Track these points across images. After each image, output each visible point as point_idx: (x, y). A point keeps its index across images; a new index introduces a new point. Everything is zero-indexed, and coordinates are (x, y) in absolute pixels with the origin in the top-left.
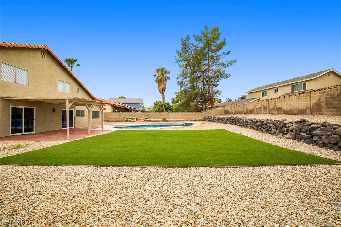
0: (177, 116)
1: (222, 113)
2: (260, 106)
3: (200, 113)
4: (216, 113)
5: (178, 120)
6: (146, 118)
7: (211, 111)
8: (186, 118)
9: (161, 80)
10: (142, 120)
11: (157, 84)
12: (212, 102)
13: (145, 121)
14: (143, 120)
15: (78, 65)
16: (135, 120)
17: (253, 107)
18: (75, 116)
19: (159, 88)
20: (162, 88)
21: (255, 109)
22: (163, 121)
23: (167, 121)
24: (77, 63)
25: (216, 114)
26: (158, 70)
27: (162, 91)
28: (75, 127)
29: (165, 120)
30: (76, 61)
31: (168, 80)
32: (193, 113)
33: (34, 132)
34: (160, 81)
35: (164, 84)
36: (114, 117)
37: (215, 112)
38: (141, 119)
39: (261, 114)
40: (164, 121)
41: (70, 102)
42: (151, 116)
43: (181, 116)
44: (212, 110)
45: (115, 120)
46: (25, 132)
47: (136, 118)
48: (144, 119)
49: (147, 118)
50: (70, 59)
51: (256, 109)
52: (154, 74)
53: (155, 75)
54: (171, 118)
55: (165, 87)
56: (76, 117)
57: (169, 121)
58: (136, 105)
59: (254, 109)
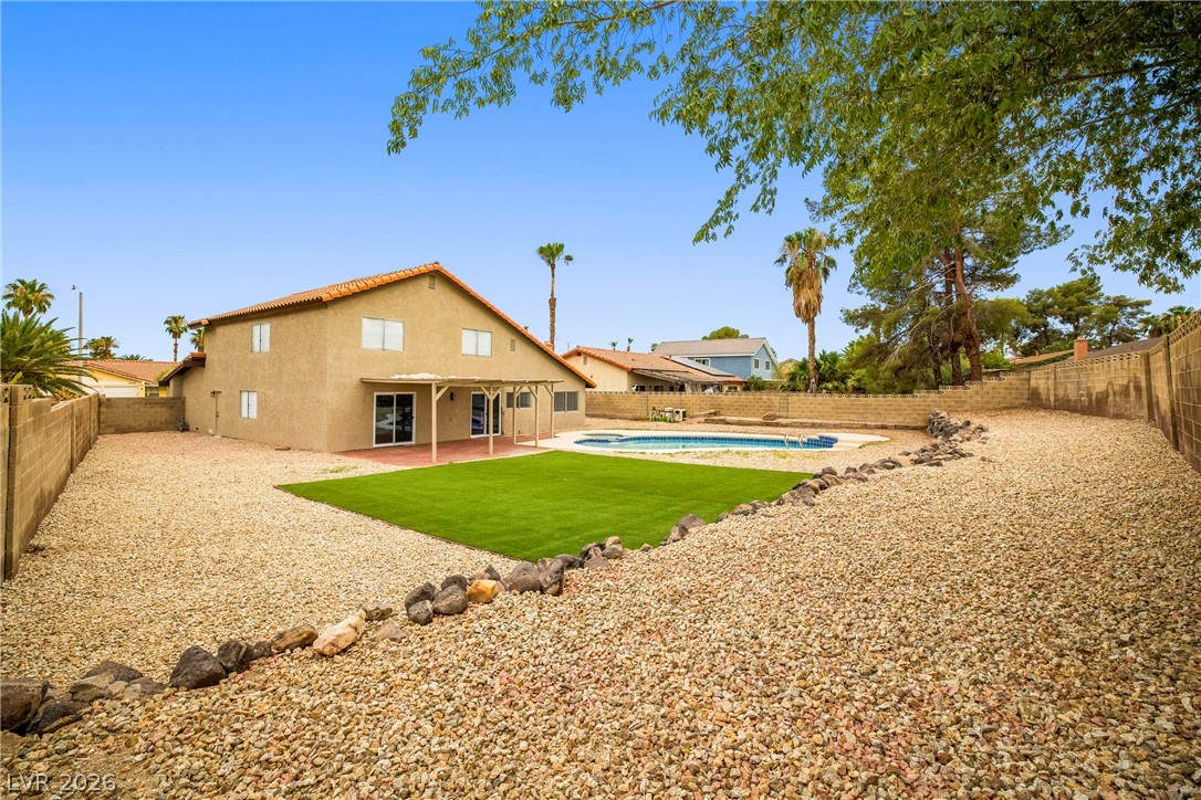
0: (820, 408)
1: (1017, 402)
2: (1125, 382)
3: (909, 398)
4: (987, 398)
5: (816, 421)
6: (712, 411)
7: (960, 389)
8: (852, 417)
9: (801, 274)
10: (698, 419)
11: (791, 290)
12: (974, 352)
13: (706, 421)
14: (702, 419)
15: (569, 258)
16: (679, 418)
17: (1104, 381)
18: (505, 406)
19: (796, 305)
20: (804, 304)
21: (1111, 392)
22: (761, 424)
23: (777, 425)
24: (566, 252)
25: (988, 402)
26: (789, 240)
27: (808, 313)
28: (503, 433)
29: (769, 422)
30: (561, 247)
31: (832, 271)
32: (880, 398)
33: (413, 442)
34: (799, 279)
35: (811, 287)
36: (628, 406)
37: (979, 398)
38: (698, 416)
39: (1129, 418)
40: (767, 425)
41: (439, 389)
42: (730, 406)
43: (833, 408)
44: (966, 388)
45: (630, 416)
46: (397, 441)
47: (681, 411)
48: (705, 415)
49: (715, 414)
50: (549, 247)
51: (1115, 394)
52: (779, 256)
53: (781, 261)
54: (796, 414)
55: (819, 297)
56: (505, 409)
57: (783, 426)
58: (740, 360)
59: (1107, 392)
